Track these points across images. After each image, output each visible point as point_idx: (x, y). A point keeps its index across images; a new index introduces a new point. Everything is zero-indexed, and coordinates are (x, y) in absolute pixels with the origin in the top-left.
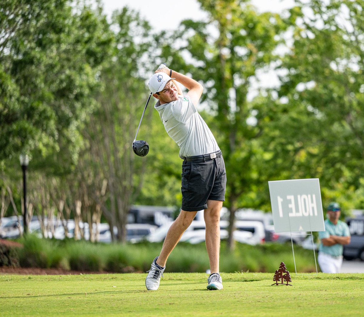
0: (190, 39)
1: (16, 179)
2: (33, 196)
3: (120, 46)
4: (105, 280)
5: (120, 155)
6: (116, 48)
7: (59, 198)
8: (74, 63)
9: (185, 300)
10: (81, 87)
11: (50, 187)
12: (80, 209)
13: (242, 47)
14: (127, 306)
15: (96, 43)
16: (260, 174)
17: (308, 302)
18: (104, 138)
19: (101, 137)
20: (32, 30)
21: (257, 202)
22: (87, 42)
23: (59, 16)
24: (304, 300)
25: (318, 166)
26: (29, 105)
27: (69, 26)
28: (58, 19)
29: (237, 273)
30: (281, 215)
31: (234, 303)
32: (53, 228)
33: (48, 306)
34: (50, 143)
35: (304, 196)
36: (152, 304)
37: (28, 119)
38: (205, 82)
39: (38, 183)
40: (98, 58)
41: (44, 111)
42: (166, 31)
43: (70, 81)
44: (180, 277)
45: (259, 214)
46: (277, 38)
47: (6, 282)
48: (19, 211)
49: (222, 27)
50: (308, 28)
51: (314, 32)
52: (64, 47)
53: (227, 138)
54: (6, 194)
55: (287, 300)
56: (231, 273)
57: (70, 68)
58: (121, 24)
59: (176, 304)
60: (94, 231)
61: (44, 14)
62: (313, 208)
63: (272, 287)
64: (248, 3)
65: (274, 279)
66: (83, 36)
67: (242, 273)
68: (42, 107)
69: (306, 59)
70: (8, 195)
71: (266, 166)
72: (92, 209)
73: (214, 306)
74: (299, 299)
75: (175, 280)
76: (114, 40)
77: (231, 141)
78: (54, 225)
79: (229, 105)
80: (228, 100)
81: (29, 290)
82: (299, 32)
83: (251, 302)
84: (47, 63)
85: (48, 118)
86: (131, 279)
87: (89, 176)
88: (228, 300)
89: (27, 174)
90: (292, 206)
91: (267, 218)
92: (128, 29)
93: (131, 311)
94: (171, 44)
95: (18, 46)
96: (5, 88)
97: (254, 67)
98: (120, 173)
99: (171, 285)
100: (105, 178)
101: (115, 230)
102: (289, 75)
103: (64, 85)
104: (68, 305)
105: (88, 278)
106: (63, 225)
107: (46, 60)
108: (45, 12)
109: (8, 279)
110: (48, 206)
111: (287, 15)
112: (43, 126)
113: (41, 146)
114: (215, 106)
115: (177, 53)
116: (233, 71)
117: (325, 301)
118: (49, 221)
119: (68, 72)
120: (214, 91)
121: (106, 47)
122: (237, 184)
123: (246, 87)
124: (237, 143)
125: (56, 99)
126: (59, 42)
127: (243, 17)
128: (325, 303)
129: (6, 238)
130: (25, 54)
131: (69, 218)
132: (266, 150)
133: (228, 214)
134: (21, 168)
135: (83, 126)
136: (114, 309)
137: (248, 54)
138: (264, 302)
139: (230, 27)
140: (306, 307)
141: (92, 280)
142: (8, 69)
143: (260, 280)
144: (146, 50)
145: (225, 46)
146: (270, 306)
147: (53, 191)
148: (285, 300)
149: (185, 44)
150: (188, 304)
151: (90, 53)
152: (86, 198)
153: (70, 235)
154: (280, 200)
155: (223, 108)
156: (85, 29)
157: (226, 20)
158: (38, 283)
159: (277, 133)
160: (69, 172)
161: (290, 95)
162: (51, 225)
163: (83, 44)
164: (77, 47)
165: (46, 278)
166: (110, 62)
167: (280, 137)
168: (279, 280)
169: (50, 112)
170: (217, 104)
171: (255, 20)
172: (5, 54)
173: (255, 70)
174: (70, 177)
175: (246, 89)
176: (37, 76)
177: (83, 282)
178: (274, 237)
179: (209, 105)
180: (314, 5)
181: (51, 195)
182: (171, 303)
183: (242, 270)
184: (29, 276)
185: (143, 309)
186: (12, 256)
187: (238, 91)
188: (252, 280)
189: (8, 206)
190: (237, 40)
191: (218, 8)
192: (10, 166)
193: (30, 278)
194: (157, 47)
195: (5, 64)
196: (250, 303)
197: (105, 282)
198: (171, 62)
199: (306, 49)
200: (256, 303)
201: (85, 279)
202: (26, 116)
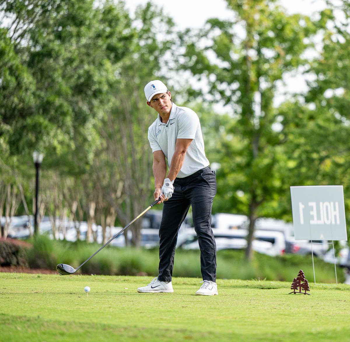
0: (215, 38)
1: (29, 177)
2: (46, 196)
3: (142, 43)
4: (117, 281)
5: (138, 156)
6: (138, 45)
7: (72, 199)
8: (94, 59)
9: (199, 304)
10: (100, 83)
11: (63, 186)
12: (94, 211)
13: (269, 49)
14: (138, 307)
15: (118, 39)
16: (283, 182)
17: (325, 311)
18: (121, 138)
19: (118, 136)
20: (51, 22)
21: (279, 211)
22: (108, 37)
23: (80, 8)
24: (321, 309)
25: (344, 176)
26: (45, 100)
27: (90, 19)
28: (79, 11)
29: (254, 280)
30: (302, 222)
31: (249, 309)
32: (64, 230)
33: (57, 304)
34: (65, 141)
35: (327, 203)
36: (164, 306)
37: (43, 113)
38: (229, 84)
39: (51, 182)
40: (119, 54)
41: (61, 106)
42: (191, 29)
43: (89, 76)
44: (195, 282)
45: (280, 224)
46: (306, 41)
47: (15, 279)
48: (30, 210)
49: (250, 27)
50: (340, 32)
51: (345, 37)
52: (84, 41)
53: (250, 143)
54: (18, 192)
55: (304, 308)
56: (247, 280)
57: (89, 63)
58: (145, 20)
59: (189, 307)
60: (107, 235)
61: (64, 6)
62: (335, 216)
63: (289, 296)
64: (277, 3)
65: (292, 287)
66: (104, 31)
67: (259, 280)
68: (58, 101)
69: (336, 64)
70: (19, 193)
71: (290, 174)
72: (107, 212)
73: (228, 311)
74: (316, 308)
75: (189, 285)
76: (137, 36)
77: (254, 147)
78: (66, 227)
79: (253, 109)
80: (253, 104)
81: (38, 288)
82: (329, 36)
83: (267, 308)
84: (65, 57)
85: (64, 114)
86: (144, 282)
87: (104, 177)
88: (243, 305)
89: (41, 173)
90: (314, 213)
91: (288, 228)
92: (151, 25)
93: (143, 312)
94: (196, 42)
95: (36, 37)
96: (21, 80)
97: (281, 70)
98: (137, 175)
99: (185, 289)
100: (121, 179)
101: (130, 235)
102: (317, 81)
103: (82, 80)
104: (77, 303)
105: (99, 279)
106: (75, 227)
107: (65, 54)
108: (66, 4)
109: (16, 276)
110: (61, 206)
111: (317, 17)
112: (58, 122)
113: (55, 143)
114: (239, 109)
115: (201, 52)
116: (259, 74)
117: (343, 311)
118: (61, 223)
119: (86, 67)
120: (238, 94)
121: (128, 42)
122: (259, 192)
123: (272, 91)
124: (260, 149)
125: (73, 95)
126: (79, 35)
127: (272, 18)
128: (343, 313)
129: (15, 238)
130: (44, 46)
131: (82, 220)
132: (290, 158)
133: (248, 223)
134: (33, 166)
135: (100, 124)
136: (125, 310)
137: (276, 57)
138: (280, 309)
139: (258, 28)
140: (324, 316)
141: (103, 282)
142: (25, 62)
143: (278, 288)
144: (169, 48)
145: (252, 47)
146: (286, 313)
147: (66, 191)
148: (302, 308)
149: (210, 43)
150: (201, 308)
151: (111, 49)
152: (100, 199)
153: (82, 237)
154: (301, 206)
155: (247, 112)
156: (107, 23)
157: (254, 20)
158: (47, 283)
159: (302, 140)
160: (83, 172)
161: (317, 101)
162: (63, 227)
163: (104, 39)
164: (97, 42)
165: (56, 278)
166: (131, 59)
167: (305, 144)
168: (297, 289)
169: (67, 107)
170: (241, 107)
171: (284, 21)
172: (23, 46)
173: (282, 74)
174: (85, 177)
175: (272, 93)
176: (55, 70)
177: (94, 283)
178: (295, 249)
179: (232, 108)
180: (346, 8)
181: (64, 196)
182: (184, 306)
183: (259, 278)
184: (38, 275)
185: (155, 310)
186: (21, 256)
187: (263, 95)
188: (269, 287)
189: (19, 204)
190: (265, 42)
191: (246, 7)
192: (23, 163)
193: (39, 277)
194: (181, 46)
195: (22, 56)
196: (265, 310)
197: (117, 284)
198: (195, 61)
199: (335, 54)
200: (271, 310)
201: (96, 280)
202: (41, 111)
